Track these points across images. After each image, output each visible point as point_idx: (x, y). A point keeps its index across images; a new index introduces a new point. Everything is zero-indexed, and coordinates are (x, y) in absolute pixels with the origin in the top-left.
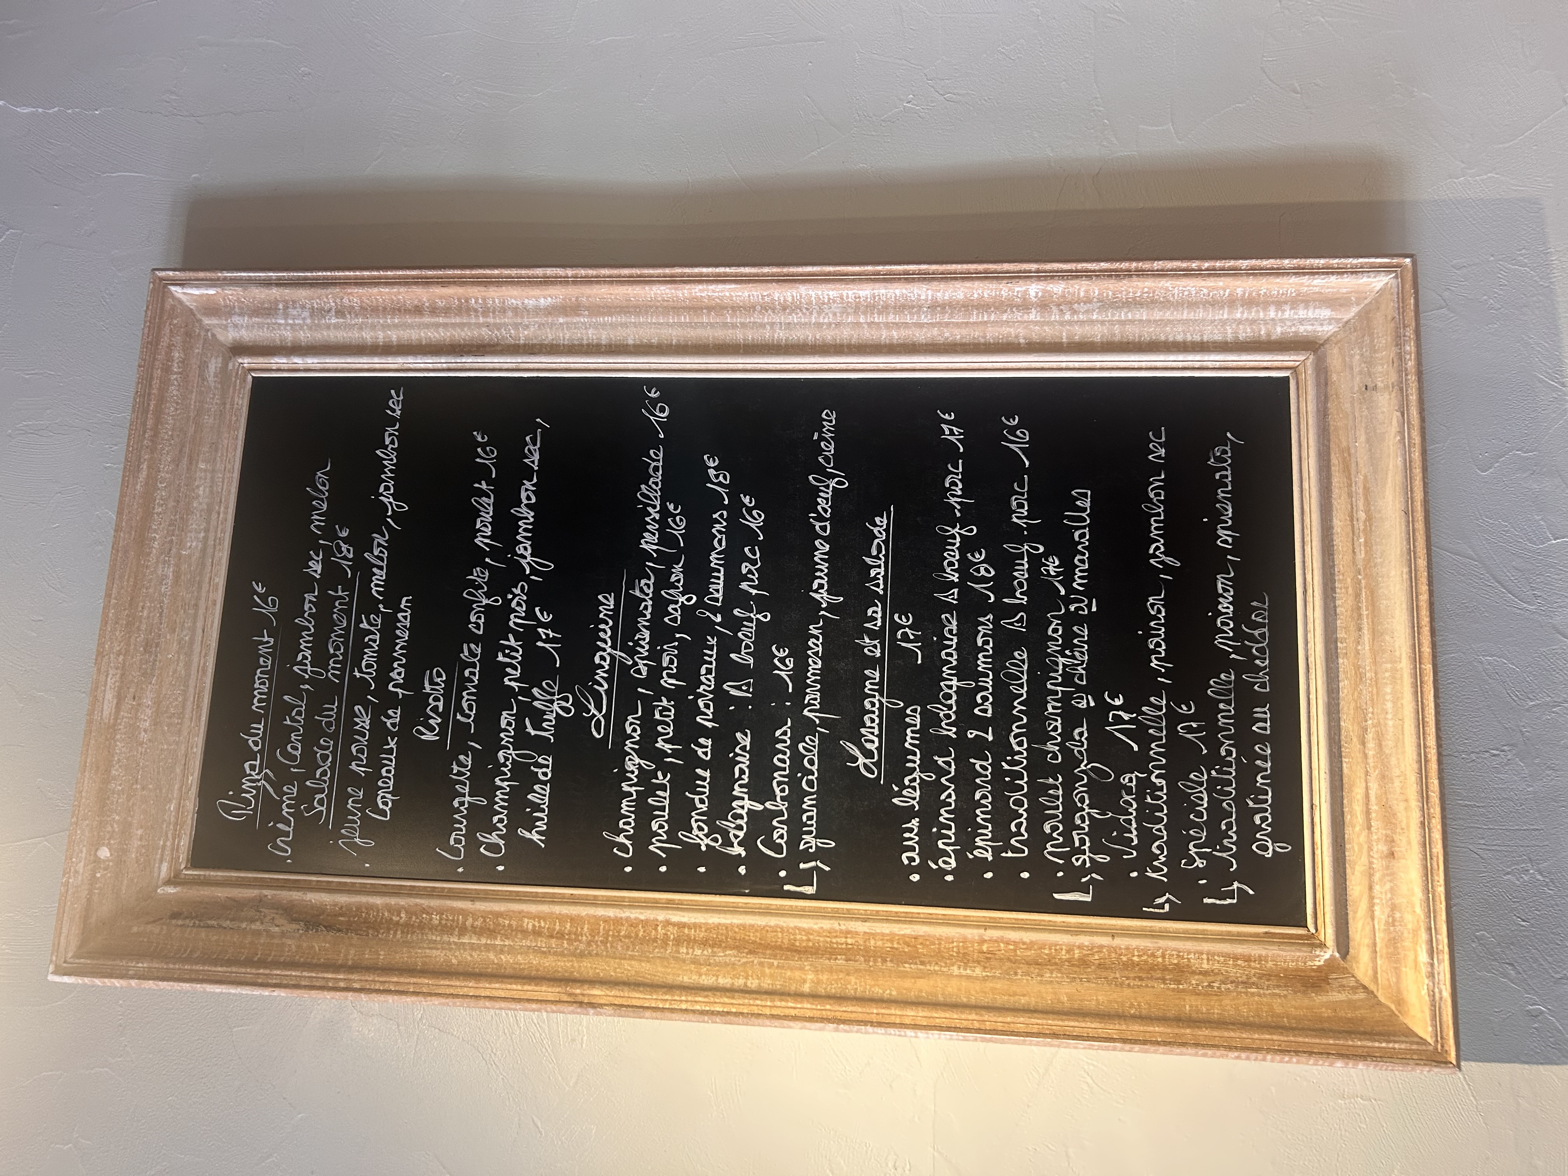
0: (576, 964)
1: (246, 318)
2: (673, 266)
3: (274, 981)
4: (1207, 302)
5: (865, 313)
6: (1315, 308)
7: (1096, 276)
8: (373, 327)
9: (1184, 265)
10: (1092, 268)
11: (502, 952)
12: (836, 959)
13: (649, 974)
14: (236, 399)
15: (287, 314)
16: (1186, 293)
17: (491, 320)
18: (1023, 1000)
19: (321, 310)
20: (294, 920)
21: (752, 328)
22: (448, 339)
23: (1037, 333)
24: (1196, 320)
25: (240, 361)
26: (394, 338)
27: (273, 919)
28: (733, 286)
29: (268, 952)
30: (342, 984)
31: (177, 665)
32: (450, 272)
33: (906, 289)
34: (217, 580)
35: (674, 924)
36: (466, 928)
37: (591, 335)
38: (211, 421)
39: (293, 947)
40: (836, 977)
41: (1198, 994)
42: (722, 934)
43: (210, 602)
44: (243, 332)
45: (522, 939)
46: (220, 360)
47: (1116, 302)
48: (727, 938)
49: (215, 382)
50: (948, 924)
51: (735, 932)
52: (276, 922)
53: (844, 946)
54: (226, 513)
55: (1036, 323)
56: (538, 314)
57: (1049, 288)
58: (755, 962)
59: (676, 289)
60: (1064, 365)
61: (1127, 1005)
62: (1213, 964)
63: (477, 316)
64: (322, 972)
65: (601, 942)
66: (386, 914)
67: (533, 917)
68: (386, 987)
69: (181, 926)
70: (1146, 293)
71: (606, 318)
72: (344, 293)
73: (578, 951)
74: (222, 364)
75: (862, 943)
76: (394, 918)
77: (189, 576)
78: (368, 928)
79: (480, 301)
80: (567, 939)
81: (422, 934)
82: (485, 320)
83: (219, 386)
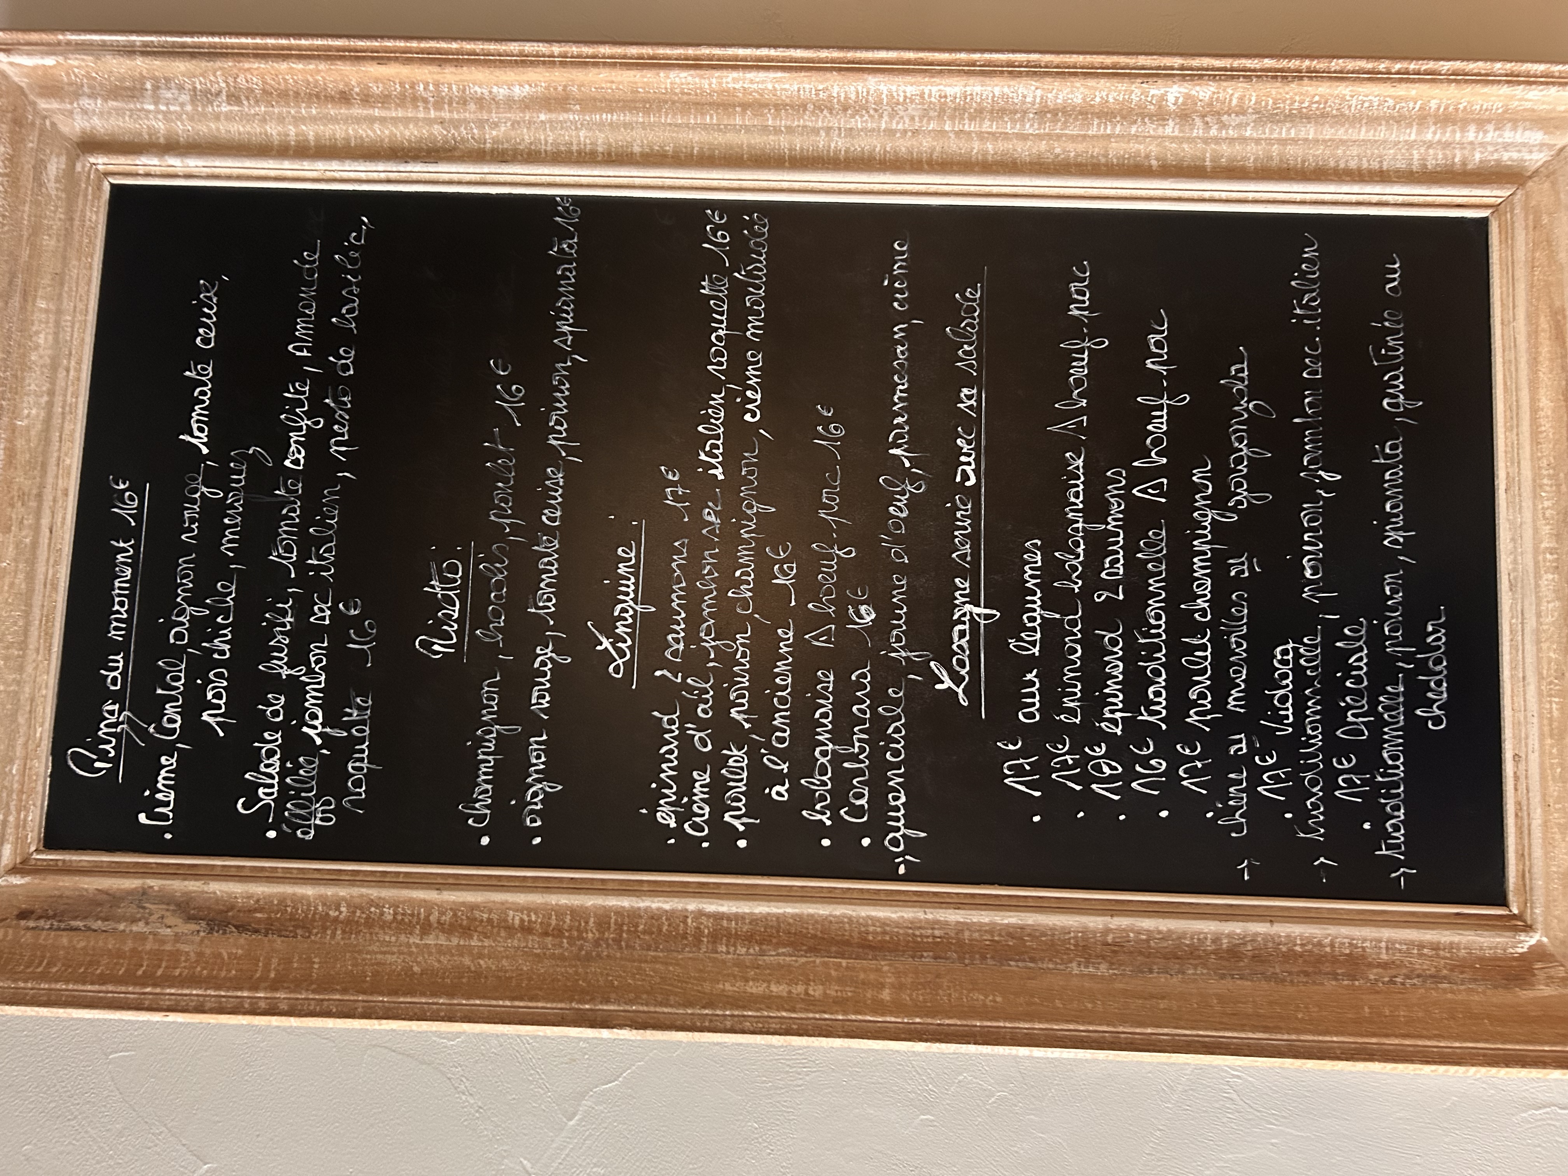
0: (580, 970)
1: (99, 101)
2: (699, 45)
3: (168, 1003)
4: (1392, 117)
5: (952, 118)
6: (1525, 129)
7: (1257, 76)
8: (281, 119)
9: (1369, 65)
10: (1252, 66)
11: (481, 956)
12: (922, 956)
14: (88, 213)
15: (159, 97)
16: (1366, 105)
17: (446, 115)
19: (206, 92)
20: (190, 918)
21: (802, 135)
22: (387, 140)
23: (1174, 151)
24: (1376, 141)
25: (92, 160)
26: (311, 136)
27: (162, 917)
28: (779, 74)
29: (157, 963)
30: (263, 1005)
31: (15, 577)
32: (390, 44)
33: (1009, 86)
34: (68, 461)
35: (708, 916)
36: (430, 925)
37: (584, 138)
38: (53, 242)
39: (192, 954)
41: (1378, 993)
42: (772, 927)
43: (59, 492)
44: (96, 122)
45: (506, 939)
46: (63, 159)
47: (1277, 114)
48: (778, 932)
49: (57, 189)
50: (1065, 910)
51: (789, 925)
52: (168, 921)
53: (930, 940)
54: (79, 370)
55: (1173, 139)
56: (511, 107)
57: (1193, 92)
58: (818, 962)
59: (702, 77)
60: (1207, 195)
62: (1394, 954)
63: (426, 109)
64: (235, 989)
65: (614, 940)
66: (320, 908)
67: (520, 909)
68: (325, 1006)
69: (33, 928)
70: (1316, 102)
71: (604, 116)
72: (240, 69)
73: (583, 953)
74: (67, 164)
75: (953, 935)
76: (331, 913)
77: (28, 456)
78: (296, 927)
79: (431, 87)
80: (568, 938)
81: (371, 934)
82: (438, 114)
83: (64, 196)
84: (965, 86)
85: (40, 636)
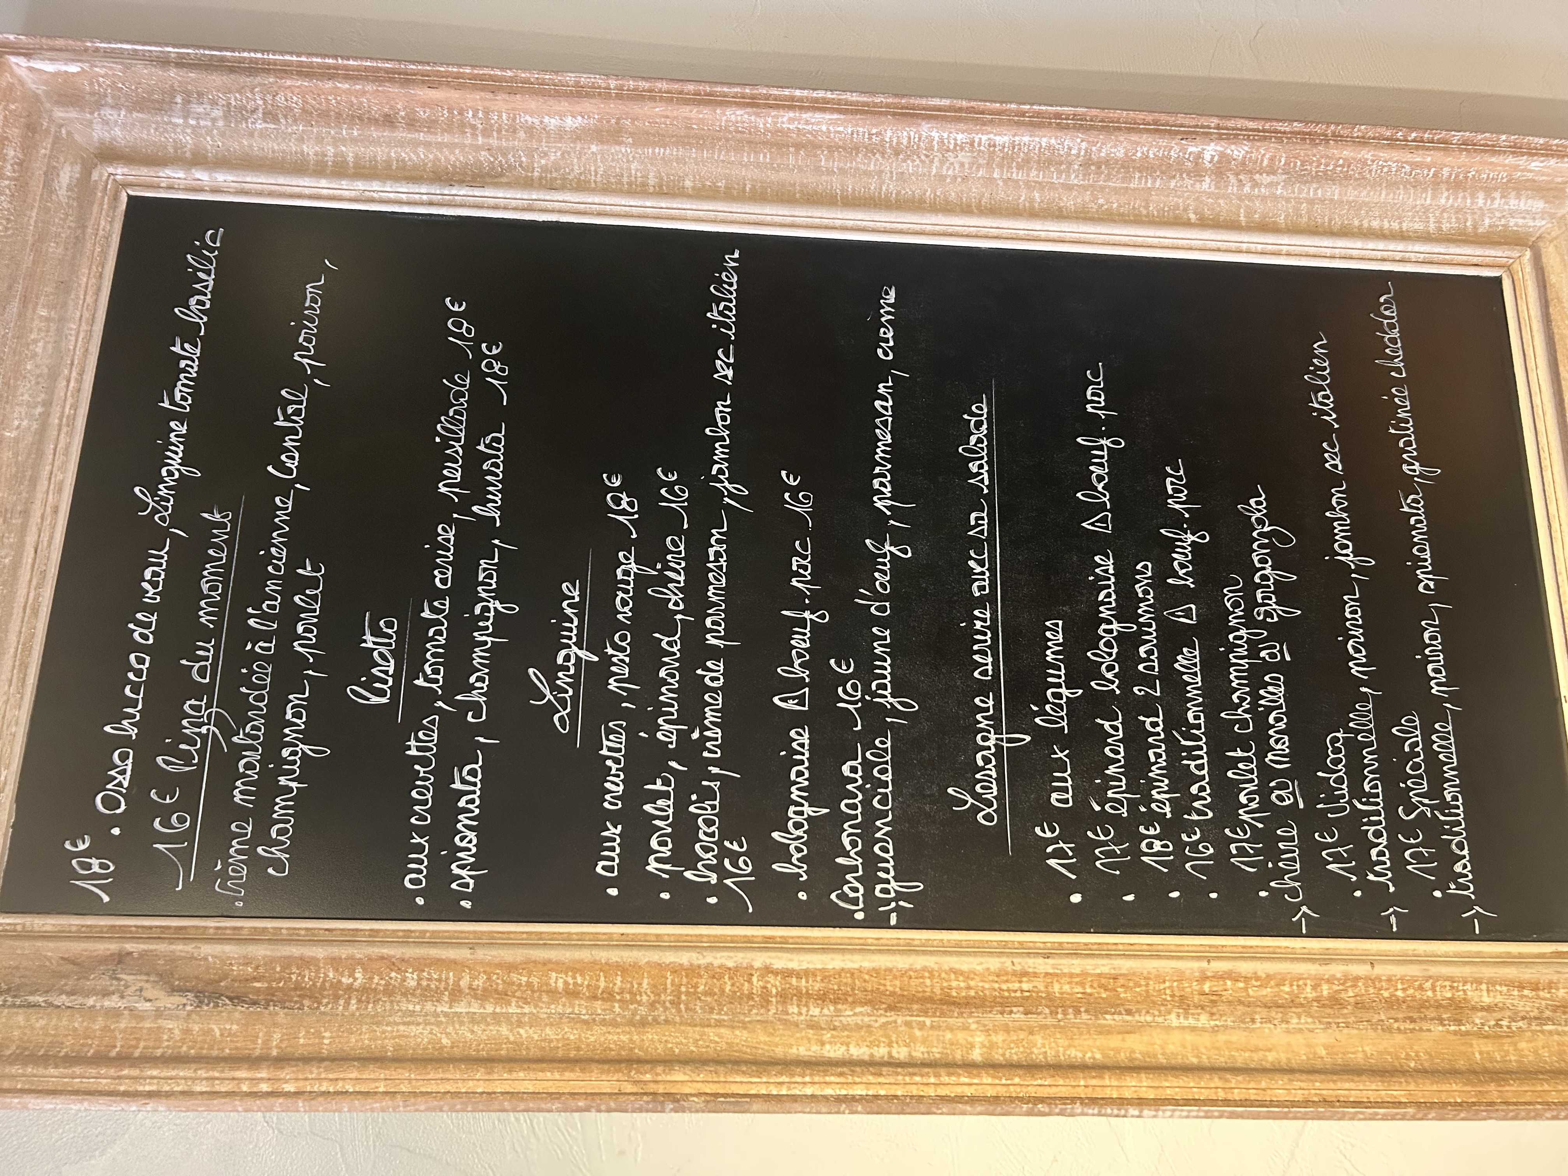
0: (635, 1037)
1: (123, 113)
2: (756, 85)
3: (147, 1088)
4: (1409, 182)
5: (1001, 166)
6: (1528, 198)
7: (1287, 138)
8: (320, 140)
9: (1388, 133)
10: (1283, 129)
11: (520, 1024)
12: (1011, 1012)
13: (747, 1047)
14: (103, 223)
15: (188, 111)
16: (1385, 170)
17: (494, 142)
18: (1271, 1057)
19: (242, 109)
20: (174, 990)
21: (855, 176)
22: (430, 164)
23: (1210, 207)
24: (1395, 204)
25: (111, 170)
26: (350, 157)
27: (141, 990)
28: (835, 116)
29: (133, 1043)
30: (264, 1087)
32: (442, 68)
33: (1056, 138)
35: (776, 973)
36: (460, 991)
37: (635, 170)
38: (59, 250)
39: (177, 1032)
40: (1015, 1038)
41: (1486, 1037)
42: (846, 984)
43: (48, 509)
44: (117, 132)
45: (549, 1004)
46: (78, 168)
47: (1304, 175)
48: (853, 989)
49: (69, 197)
50: (1159, 957)
51: (865, 981)
52: (148, 994)
53: (1018, 994)
54: (80, 381)
55: (1209, 195)
56: (561, 138)
57: (1229, 151)
58: (899, 1021)
59: (758, 115)
60: (1244, 247)
61: (1403, 1056)
62: (1495, 997)
63: (475, 135)
64: (231, 1069)
65: (672, 1002)
66: (331, 975)
67: (563, 968)
68: (339, 1086)
70: (1340, 166)
71: (657, 150)
72: (280, 87)
73: (638, 1018)
74: (81, 173)
75: (1042, 989)
76: (344, 980)
77: (14, 470)
78: (302, 997)
79: (480, 115)
80: (620, 1001)
81: (392, 1002)
82: (486, 140)
83: (75, 204)
84: (1014, 136)
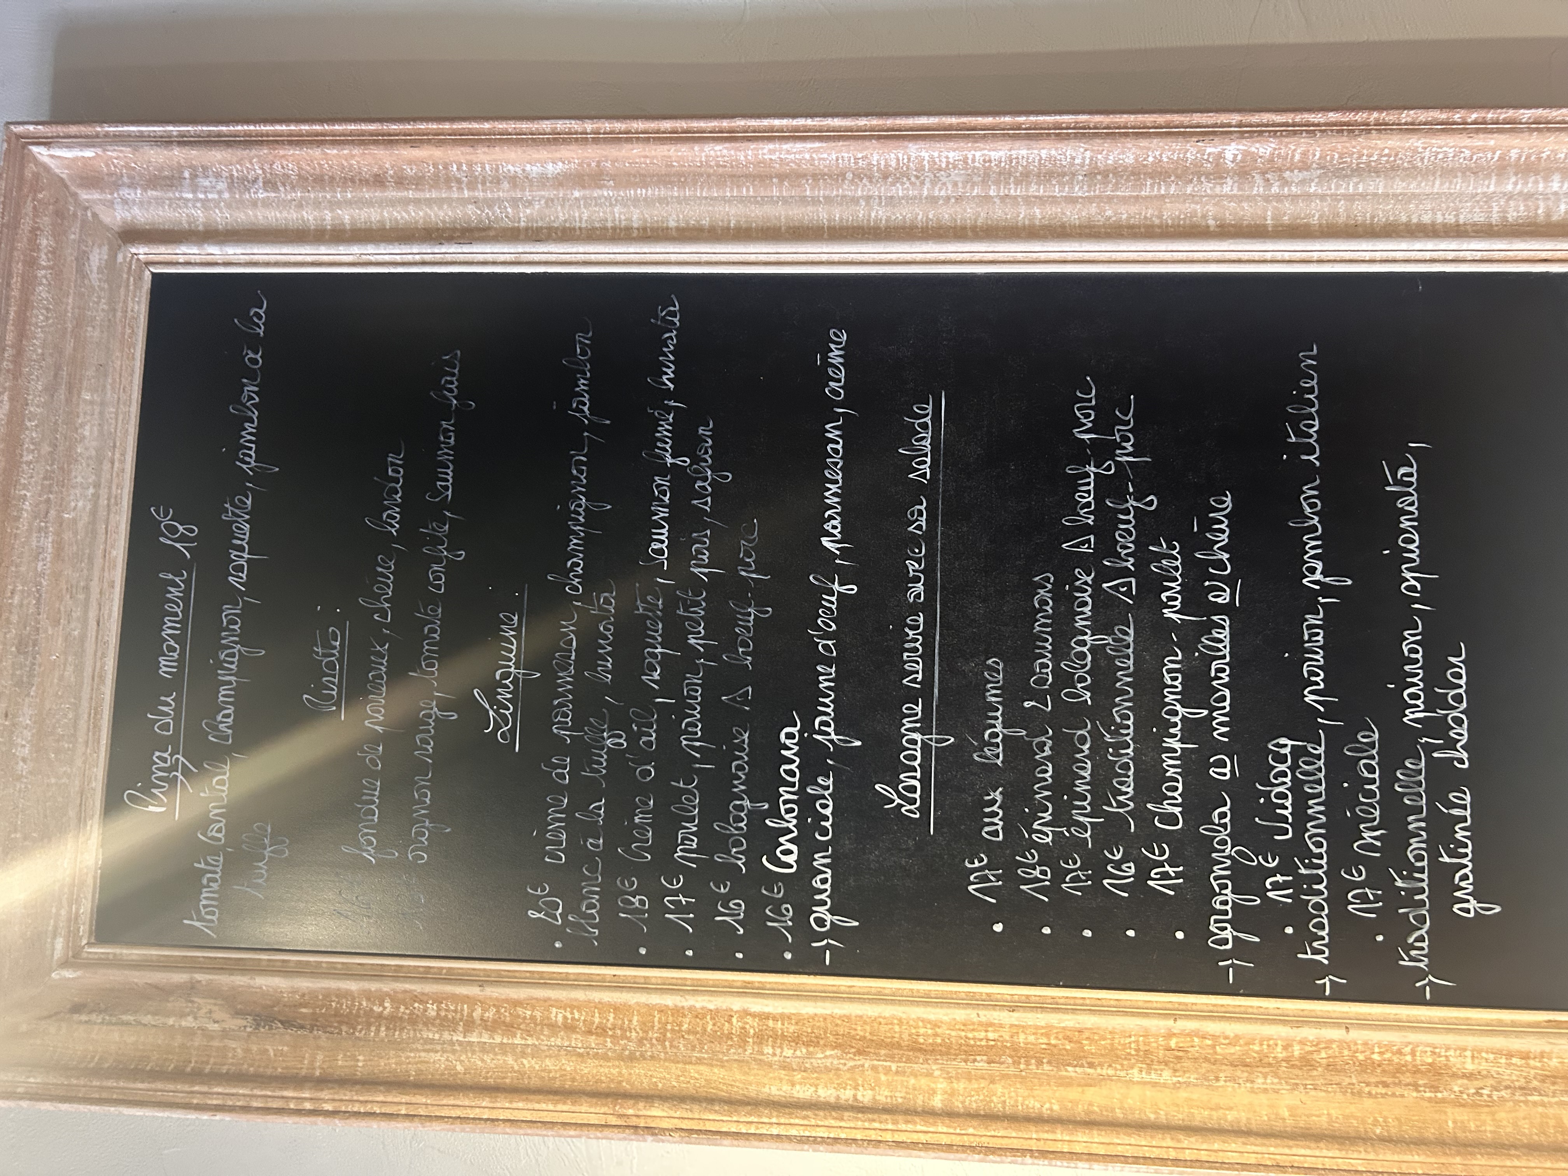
0: (624, 1071)
1: (139, 191)
2: (733, 117)
3: (215, 1102)
4: (1468, 169)
5: (997, 183)
7: (1320, 131)
8: (317, 204)
9: (1443, 116)
10: (1316, 121)
11: (524, 1054)
12: (975, 1061)
13: (724, 1084)
14: (130, 304)
15: (197, 186)
16: (1440, 156)
17: (480, 194)
18: (1231, 1116)
19: (243, 179)
20: (238, 1013)
21: (841, 205)
22: (421, 221)
23: (1232, 212)
24: (1451, 194)
25: (134, 250)
26: (347, 219)
27: (210, 1012)
28: (817, 145)
29: (205, 1059)
30: (308, 1106)
31: (64, 670)
32: (422, 126)
33: (1057, 149)
34: (114, 553)
35: (754, 1015)
36: (473, 1022)
37: (618, 215)
38: (97, 334)
39: (239, 1050)
40: (976, 1086)
41: (1463, 1106)
42: (819, 1027)
43: (106, 585)
44: (137, 212)
45: (549, 1037)
46: (105, 249)
47: (1343, 169)
48: (825, 1033)
49: (100, 280)
50: (1126, 1013)
51: (837, 1025)
52: (214, 1016)
53: (983, 1043)
54: (122, 462)
55: (1231, 198)
56: (544, 185)
57: (1253, 149)
58: (866, 1065)
59: (737, 149)
60: (1268, 256)
61: (1370, 1121)
62: (1479, 1064)
63: (460, 189)
64: (281, 1089)
65: (657, 1039)
66: (364, 1003)
67: (561, 1005)
68: (368, 1108)
69: (86, 1022)
70: (1386, 155)
71: (639, 191)
72: (275, 157)
73: (627, 1053)
74: (109, 255)
75: (1008, 1038)
76: (375, 1008)
77: (75, 548)
78: (341, 1023)
79: (464, 168)
80: (611, 1036)
81: (415, 1030)
82: (471, 194)
83: (106, 286)
84: (1010, 150)
85: (88, 729)
